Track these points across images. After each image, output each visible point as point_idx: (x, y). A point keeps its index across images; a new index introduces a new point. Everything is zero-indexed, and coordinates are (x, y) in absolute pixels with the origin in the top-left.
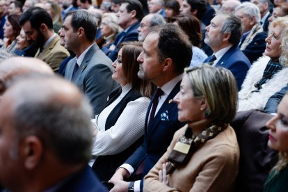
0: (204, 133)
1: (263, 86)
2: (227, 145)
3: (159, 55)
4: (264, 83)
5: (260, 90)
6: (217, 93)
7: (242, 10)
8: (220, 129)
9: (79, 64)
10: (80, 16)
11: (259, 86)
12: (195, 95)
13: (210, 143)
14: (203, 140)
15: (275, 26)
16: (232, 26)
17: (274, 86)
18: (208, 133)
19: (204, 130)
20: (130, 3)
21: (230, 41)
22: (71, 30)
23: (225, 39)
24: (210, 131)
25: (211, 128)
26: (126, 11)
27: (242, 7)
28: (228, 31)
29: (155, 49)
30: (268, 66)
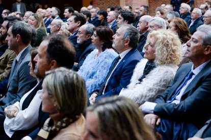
0: (59, 123)
1: (144, 79)
2: (73, 134)
3: (47, 57)
4: (145, 77)
5: (142, 82)
6: (64, 92)
7: (153, 21)
8: (71, 121)
9: (18, 60)
10: (18, 26)
11: (141, 80)
12: (49, 94)
13: (63, 132)
14: (58, 129)
15: (151, 37)
16: (131, 34)
17: (152, 79)
18: (62, 124)
19: (59, 121)
20: (77, 16)
21: (130, 45)
22: (12, 36)
23: (126, 44)
24: (63, 122)
25: (64, 119)
26: (74, 21)
27: (154, 20)
28: (128, 38)
29: (45, 53)
30: (147, 66)
